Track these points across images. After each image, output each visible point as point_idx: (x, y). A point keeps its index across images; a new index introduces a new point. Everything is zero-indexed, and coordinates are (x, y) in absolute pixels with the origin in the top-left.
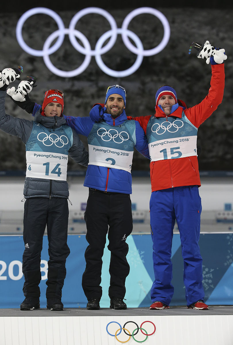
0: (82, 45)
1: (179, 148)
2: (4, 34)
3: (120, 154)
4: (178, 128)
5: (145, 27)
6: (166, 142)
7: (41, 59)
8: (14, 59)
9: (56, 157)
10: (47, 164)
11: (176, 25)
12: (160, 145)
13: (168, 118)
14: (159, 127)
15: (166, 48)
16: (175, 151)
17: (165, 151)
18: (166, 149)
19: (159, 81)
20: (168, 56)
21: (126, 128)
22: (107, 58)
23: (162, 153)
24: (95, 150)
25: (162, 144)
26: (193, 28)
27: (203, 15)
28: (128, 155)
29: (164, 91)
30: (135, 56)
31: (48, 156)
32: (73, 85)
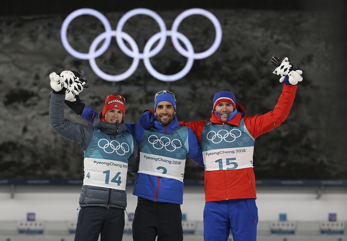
0: (130, 47)
1: (235, 159)
2: (49, 36)
3: (172, 162)
4: (235, 137)
5: (196, 29)
6: (222, 152)
7: (87, 62)
8: (58, 62)
9: (117, 165)
10: (107, 173)
11: (228, 27)
12: (216, 155)
13: (225, 125)
14: (216, 135)
15: (218, 51)
16: (230, 161)
17: (220, 161)
18: (221, 159)
19: (211, 85)
20: (220, 60)
21: (178, 136)
22: (156, 61)
23: (218, 163)
24: (146, 158)
25: (218, 154)
26: (246, 30)
27: (256, 16)
28: (180, 163)
29: (222, 98)
30: (185, 60)
31: (108, 164)
32: (120, 90)
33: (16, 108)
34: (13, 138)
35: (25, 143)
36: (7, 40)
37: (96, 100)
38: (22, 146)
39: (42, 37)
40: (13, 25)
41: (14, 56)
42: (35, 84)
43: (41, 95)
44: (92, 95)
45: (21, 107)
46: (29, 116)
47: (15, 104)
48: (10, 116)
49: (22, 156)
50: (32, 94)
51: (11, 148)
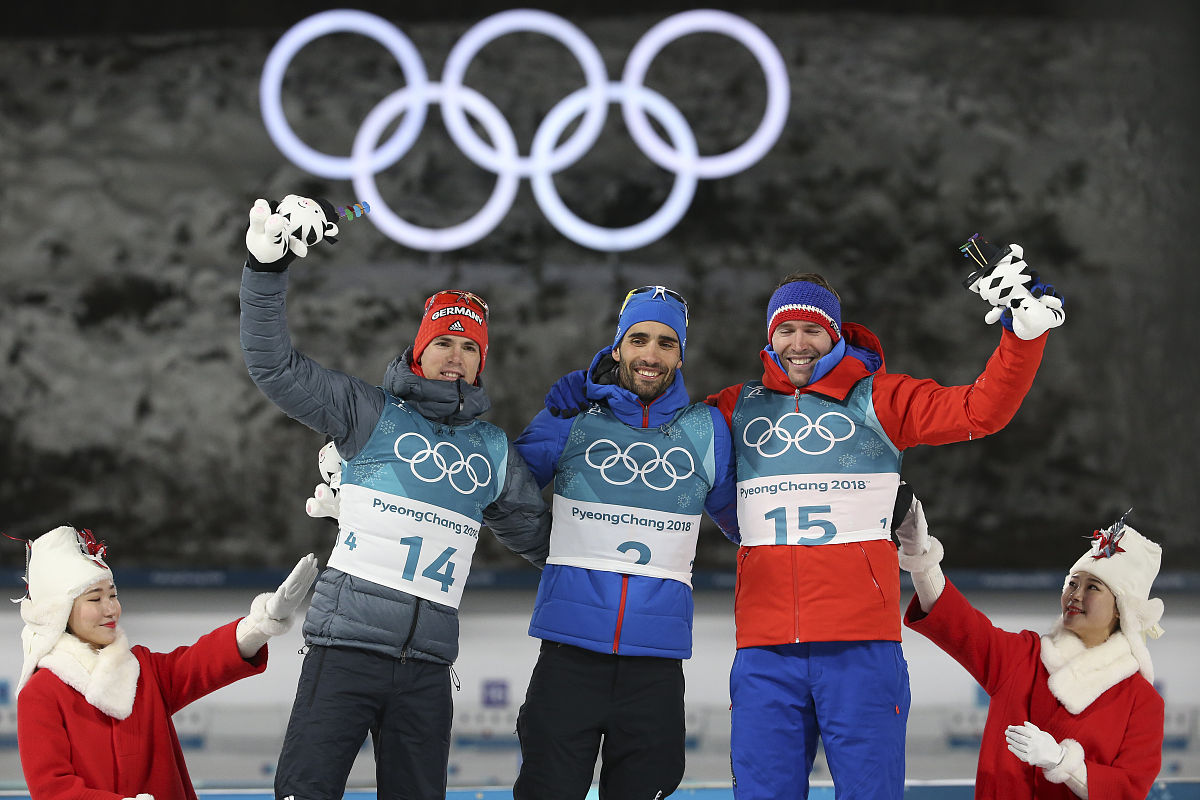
0: (486, 138)
1: (827, 510)
2: (221, 102)
3: (667, 525)
4: (833, 440)
5: (704, 78)
6: (786, 486)
7: (347, 187)
10: (413, 543)
11: (809, 71)
12: (766, 494)
14: (770, 431)
15: (775, 150)
16: (812, 517)
17: (781, 515)
18: (783, 510)
19: (752, 262)
20: (783, 179)
21: (684, 435)
22: (573, 184)
23: (772, 521)
24: (579, 516)
25: (774, 490)
26: (868, 80)
27: (901, 37)
28: (688, 527)
29: (790, 307)
30: (666, 179)
31: (420, 517)
32: (456, 278)
33: (115, 337)
34: (104, 436)
35: (145, 453)
36: (84, 114)
37: (377, 311)
38: (135, 463)
39: (198, 103)
40: (105, 64)
41: (108, 167)
42: (176, 260)
43: (196, 293)
44: (363, 293)
45: (131, 332)
46: (158, 362)
47: (113, 323)
48: (95, 363)
49: (135, 495)
50: (168, 293)
51: (97, 466)
